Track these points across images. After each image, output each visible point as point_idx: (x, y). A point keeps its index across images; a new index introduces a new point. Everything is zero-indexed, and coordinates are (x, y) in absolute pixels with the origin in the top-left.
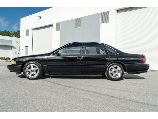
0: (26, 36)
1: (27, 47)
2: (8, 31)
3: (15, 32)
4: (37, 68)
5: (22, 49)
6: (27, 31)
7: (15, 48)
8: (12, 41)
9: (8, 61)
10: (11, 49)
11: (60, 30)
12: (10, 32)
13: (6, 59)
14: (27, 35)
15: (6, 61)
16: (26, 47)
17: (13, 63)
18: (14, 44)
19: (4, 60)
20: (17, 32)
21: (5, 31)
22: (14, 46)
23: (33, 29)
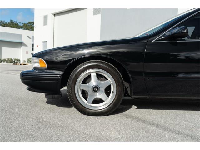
0: (44, 25)
1: (45, 43)
2: (16, 22)
3: (25, 24)
4: (110, 81)
5: (38, 46)
6: (46, 18)
7: (26, 45)
8: (21, 35)
9: (16, 64)
10: (21, 47)
11: (100, 14)
12: (19, 24)
13: (14, 61)
14: (45, 23)
15: (14, 64)
16: (43, 42)
17: (37, 65)
18: (24, 40)
19: (10, 62)
20: (28, 24)
21: (12, 21)
22: (24, 42)
23: (55, 15)
